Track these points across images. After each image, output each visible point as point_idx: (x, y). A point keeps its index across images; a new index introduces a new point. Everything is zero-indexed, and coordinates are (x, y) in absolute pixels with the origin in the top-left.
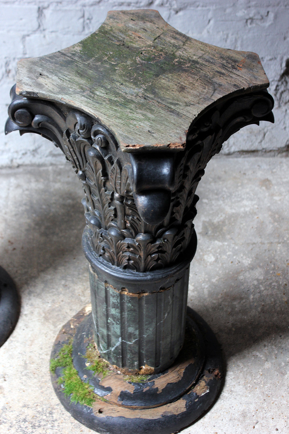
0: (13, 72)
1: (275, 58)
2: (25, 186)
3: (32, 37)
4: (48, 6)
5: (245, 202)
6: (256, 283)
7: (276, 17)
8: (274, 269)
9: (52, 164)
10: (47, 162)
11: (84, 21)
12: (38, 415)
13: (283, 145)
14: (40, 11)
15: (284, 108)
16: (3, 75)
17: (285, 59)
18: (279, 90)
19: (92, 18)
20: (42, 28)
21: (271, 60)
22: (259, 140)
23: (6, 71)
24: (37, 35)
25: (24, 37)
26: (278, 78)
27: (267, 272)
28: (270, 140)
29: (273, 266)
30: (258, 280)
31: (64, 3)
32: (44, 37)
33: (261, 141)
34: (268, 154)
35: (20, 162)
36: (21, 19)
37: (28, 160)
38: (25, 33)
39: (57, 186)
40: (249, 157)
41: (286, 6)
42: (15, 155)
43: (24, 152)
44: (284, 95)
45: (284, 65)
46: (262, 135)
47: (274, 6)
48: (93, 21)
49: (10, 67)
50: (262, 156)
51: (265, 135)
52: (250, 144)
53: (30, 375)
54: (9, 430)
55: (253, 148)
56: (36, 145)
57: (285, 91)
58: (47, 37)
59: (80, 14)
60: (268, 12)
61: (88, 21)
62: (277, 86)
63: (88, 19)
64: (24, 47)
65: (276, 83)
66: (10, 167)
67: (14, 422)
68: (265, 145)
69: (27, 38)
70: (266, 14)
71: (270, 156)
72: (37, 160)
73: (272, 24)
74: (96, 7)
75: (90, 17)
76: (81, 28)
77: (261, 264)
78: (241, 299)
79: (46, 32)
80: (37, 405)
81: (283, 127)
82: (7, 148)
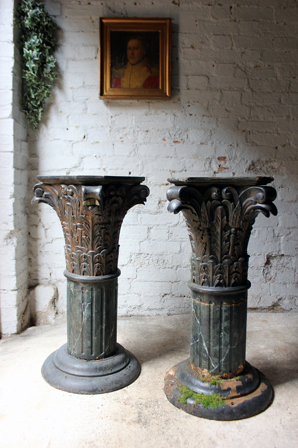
0: (133, 261)
1: (261, 254)
2: (134, 323)
3: (144, 242)
4: (153, 227)
5: (255, 327)
6: (270, 354)
7: (259, 233)
8: (279, 349)
9: (148, 316)
10: (146, 314)
11: (169, 235)
12: (149, 402)
13: (271, 305)
14: (149, 229)
15: (268, 283)
16: (128, 262)
17: (266, 254)
18: (265, 272)
19: (173, 233)
20: (149, 238)
21: (259, 255)
22: (258, 302)
23: (130, 260)
24: (147, 241)
25: (140, 242)
26: (263, 265)
27: (275, 350)
28: (264, 301)
29: (278, 348)
30: (271, 353)
31: (160, 226)
32: (150, 242)
33: (259, 302)
34: (264, 311)
35: (131, 313)
36: (140, 233)
37: (136, 312)
38: (141, 240)
39: (151, 323)
40: (253, 312)
41: (263, 227)
42: (129, 309)
43: (134, 307)
44: (268, 275)
45: (266, 258)
46: (259, 298)
47: (257, 227)
48: (173, 235)
49: (132, 258)
50: (260, 312)
51: (260, 299)
52: (253, 303)
53: (143, 386)
54: (131, 407)
55: (255, 306)
56: (141, 302)
57: (268, 273)
58: (151, 242)
59: (167, 231)
60: (255, 230)
61: (171, 234)
62: (264, 270)
63: (171, 233)
64: (140, 247)
65: (263, 268)
66: (127, 316)
67: (134, 405)
68: (261, 305)
69: (142, 243)
70: (254, 231)
71: (265, 312)
72: (141, 313)
73: (257, 236)
74: (175, 228)
75: (172, 233)
76: (167, 239)
77: (271, 347)
78: (263, 359)
79: (151, 240)
80: (148, 398)
81: (270, 294)
82: (126, 304)
